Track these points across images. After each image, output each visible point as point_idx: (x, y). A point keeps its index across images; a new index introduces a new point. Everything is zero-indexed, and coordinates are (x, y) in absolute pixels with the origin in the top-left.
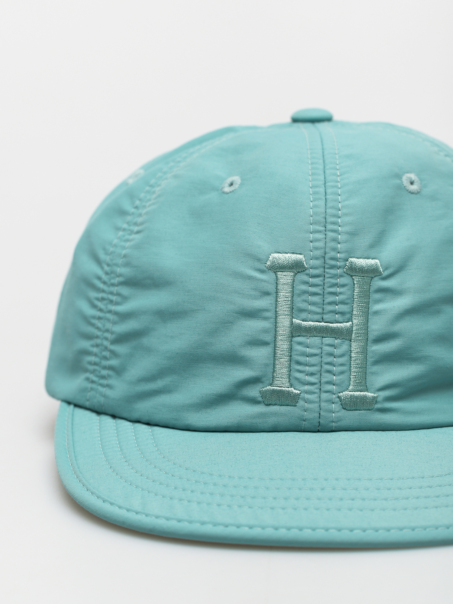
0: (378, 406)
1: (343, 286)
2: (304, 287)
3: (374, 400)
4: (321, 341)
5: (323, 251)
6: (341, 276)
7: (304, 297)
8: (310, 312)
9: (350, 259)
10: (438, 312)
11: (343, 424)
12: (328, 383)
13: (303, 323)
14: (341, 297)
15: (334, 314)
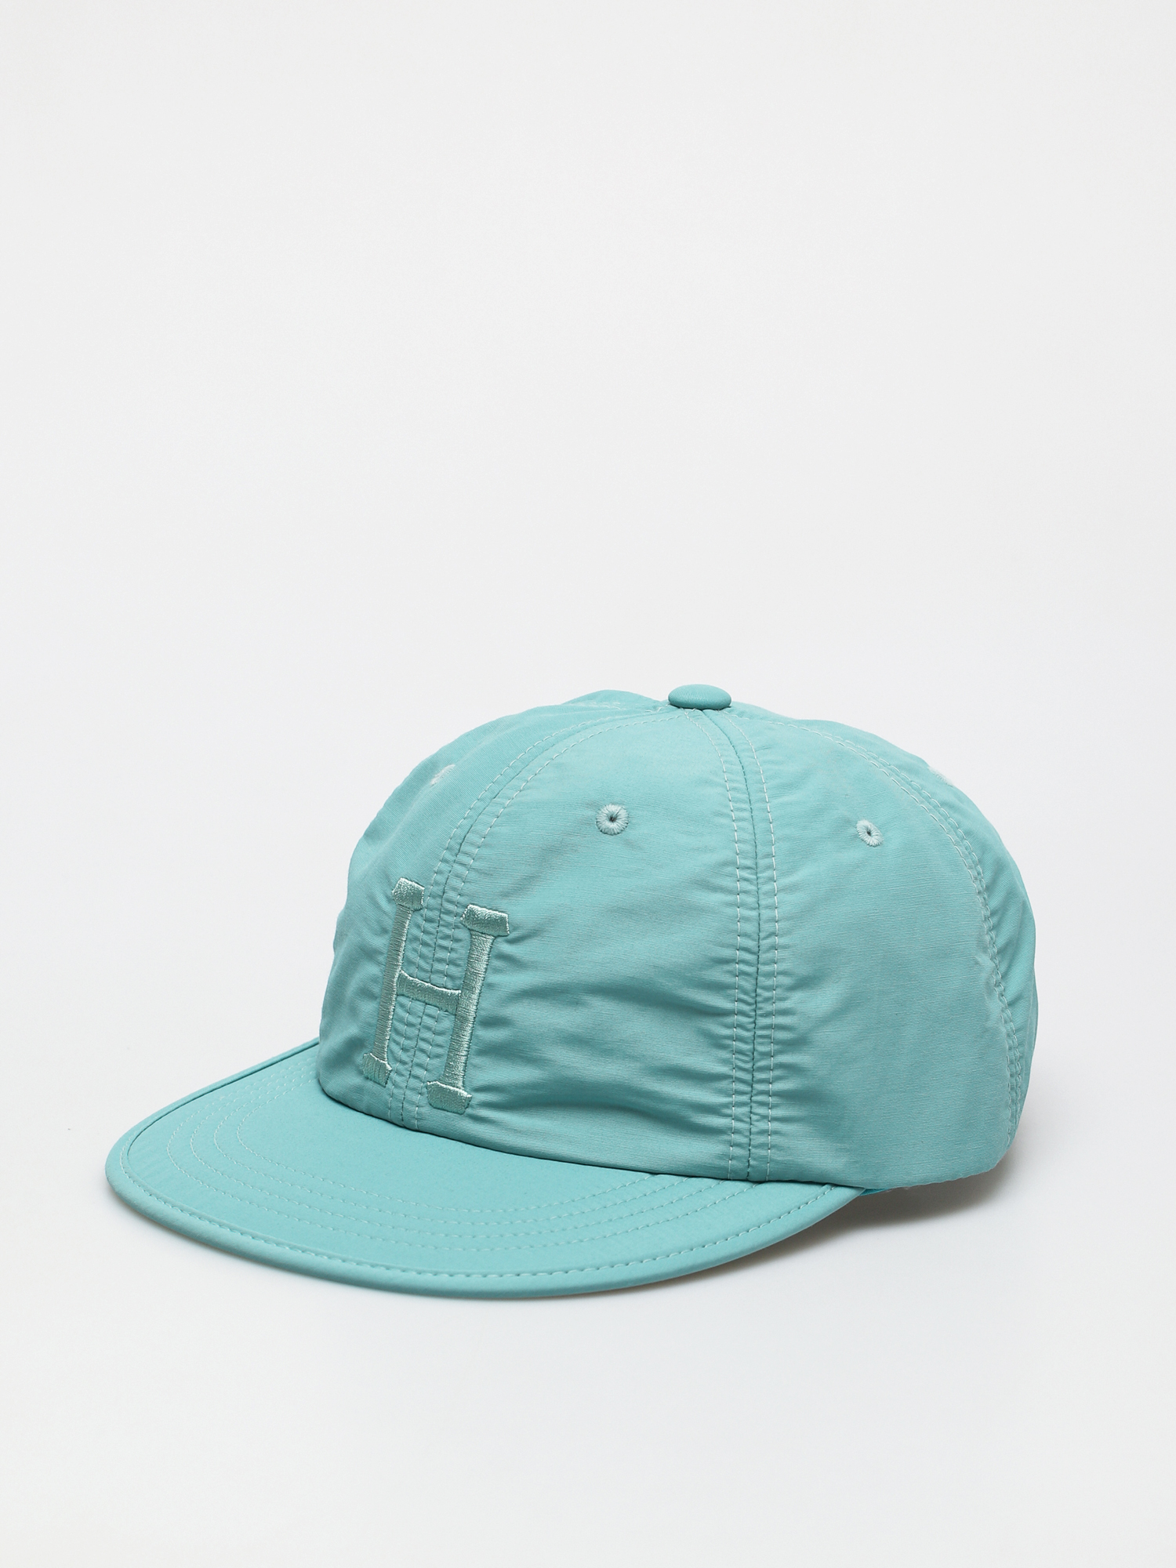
0: (469, 1111)
1: (457, 940)
2: (415, 932)
3: (467, 1103)
4: (423, 1008)
5: (441, 887)
6: (457, 927)
7: (415, 945)
8: (419, 967)
9: (470, 906)
10: (577, 1003)
11: (425, 1124)
12: (420, 1065)
13: (409, 977)
14: (454, 955)
15: (442, 975)
